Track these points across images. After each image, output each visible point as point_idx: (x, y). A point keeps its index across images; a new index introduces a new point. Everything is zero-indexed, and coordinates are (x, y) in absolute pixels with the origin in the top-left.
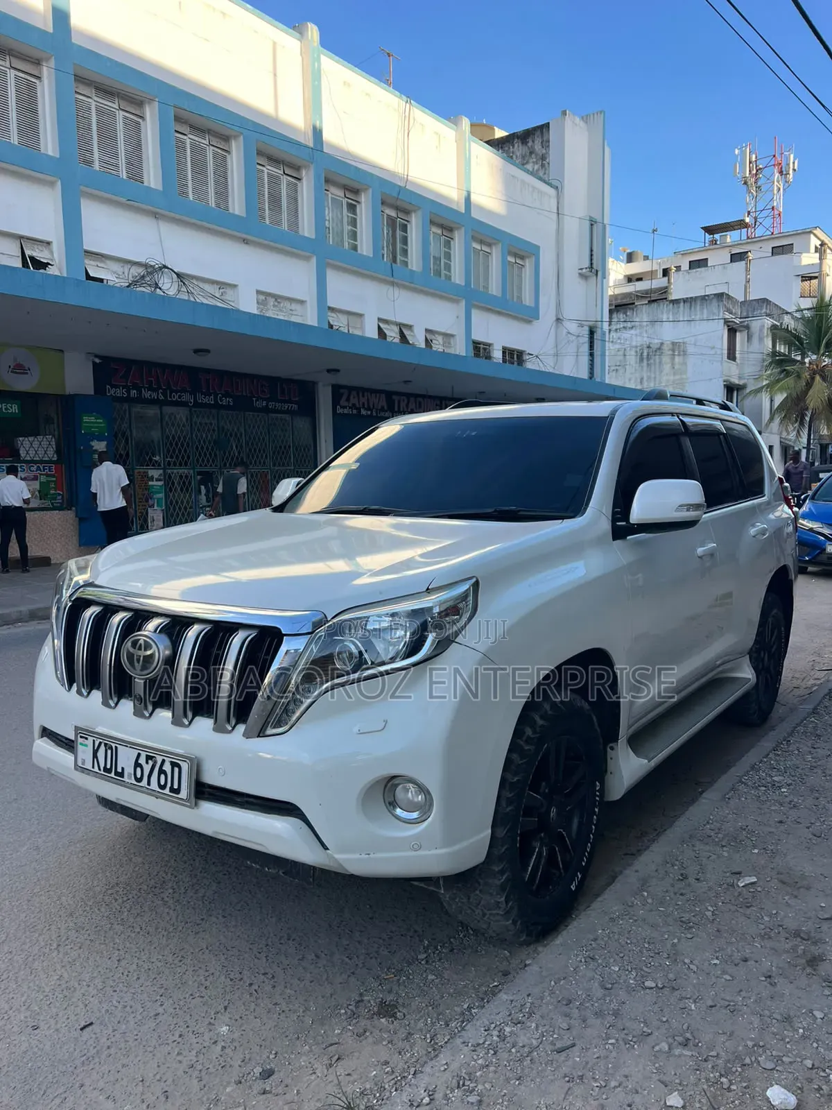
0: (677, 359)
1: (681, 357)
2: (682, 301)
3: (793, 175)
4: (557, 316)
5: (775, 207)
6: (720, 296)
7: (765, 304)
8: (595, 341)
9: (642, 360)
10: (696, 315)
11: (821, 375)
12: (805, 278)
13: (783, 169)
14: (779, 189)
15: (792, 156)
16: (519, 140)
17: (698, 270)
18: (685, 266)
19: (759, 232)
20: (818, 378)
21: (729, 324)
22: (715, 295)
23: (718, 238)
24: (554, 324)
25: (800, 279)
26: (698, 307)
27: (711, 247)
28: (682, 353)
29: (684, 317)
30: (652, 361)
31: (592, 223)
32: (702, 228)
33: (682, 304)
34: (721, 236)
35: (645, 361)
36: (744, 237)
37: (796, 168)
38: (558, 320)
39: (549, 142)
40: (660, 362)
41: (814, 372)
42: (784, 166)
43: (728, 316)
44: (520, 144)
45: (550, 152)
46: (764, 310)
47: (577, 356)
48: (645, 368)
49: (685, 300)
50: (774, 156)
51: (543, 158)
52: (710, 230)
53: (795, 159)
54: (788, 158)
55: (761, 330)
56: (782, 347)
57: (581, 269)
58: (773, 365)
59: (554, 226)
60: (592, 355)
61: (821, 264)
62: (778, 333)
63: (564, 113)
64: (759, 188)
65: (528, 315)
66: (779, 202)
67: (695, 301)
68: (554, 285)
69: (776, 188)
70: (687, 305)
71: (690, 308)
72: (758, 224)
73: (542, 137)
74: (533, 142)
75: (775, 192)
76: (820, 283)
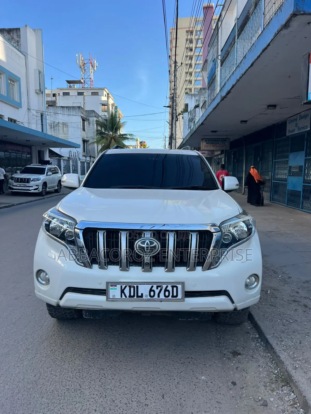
0: (65, 129)
1: (66, 128)
2: (65, 107)
3: (96, 68)
4: (28, 107)
5: (91, 78)
6: (79, 107)
7: (94, 113)
8: (43, 119)
9: (51, 128)
10: (71, 113)
11: (114, 139)
12: (103, 105)
13: (93, 65)
14: (92, 72)
15: (95, 61)
16: (7, 32)
17: (66, 96)
18: (62, 94)
19: (86, 86)
20: (113, 140)
21: (83, 118)
22: (77, 106)
23: (72, 85)
24: (27, 111)
25: (102, 105)
26: (71, 111)
27: (69, 88)
28: (66, 126)
29: (66, 113)
30: (55, 129)
31: (40, 73)
32: (66, 81)
33: (65, 108)
34: (73, 85)
35: (53, 128)
36: (81, 87)
37: (97, 65)
38: (29, 109)
39: (20, 36)
40: (58, 129)
41: (111, 139)
42: (93, 64)
43: (82, 115)
44: (7, 33)
45: (21, 40)
46: (93, 115)
47: (36, 124)
48: (53, 131)
49: (67, 107)
50: (90, 60)
51: (18, 42)
52: (69, 82)
53: (96, 62)
54: (94, 62)
55: (93, 121)
56: (99, 128)
57: (36, 90)
58: (98, 135)
59: (25, 71)
60: (42, 125)
61: (108, 101)
62: (98, 123)
63: (26, 26)
64: (85, 70)
65: (17, 106)
66: (92, 76)
67: (70, 108)
68: (26, 95)
69: (91, 72)
70: (67, 109)
71: (69, 110)
72: (85, 83)
73: (17, 33)
74: (13, 34)
75: (91, 73)
76: (108, 107)
